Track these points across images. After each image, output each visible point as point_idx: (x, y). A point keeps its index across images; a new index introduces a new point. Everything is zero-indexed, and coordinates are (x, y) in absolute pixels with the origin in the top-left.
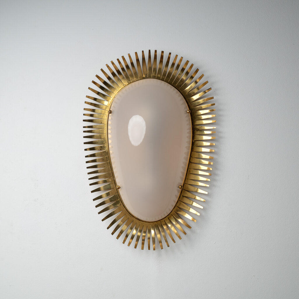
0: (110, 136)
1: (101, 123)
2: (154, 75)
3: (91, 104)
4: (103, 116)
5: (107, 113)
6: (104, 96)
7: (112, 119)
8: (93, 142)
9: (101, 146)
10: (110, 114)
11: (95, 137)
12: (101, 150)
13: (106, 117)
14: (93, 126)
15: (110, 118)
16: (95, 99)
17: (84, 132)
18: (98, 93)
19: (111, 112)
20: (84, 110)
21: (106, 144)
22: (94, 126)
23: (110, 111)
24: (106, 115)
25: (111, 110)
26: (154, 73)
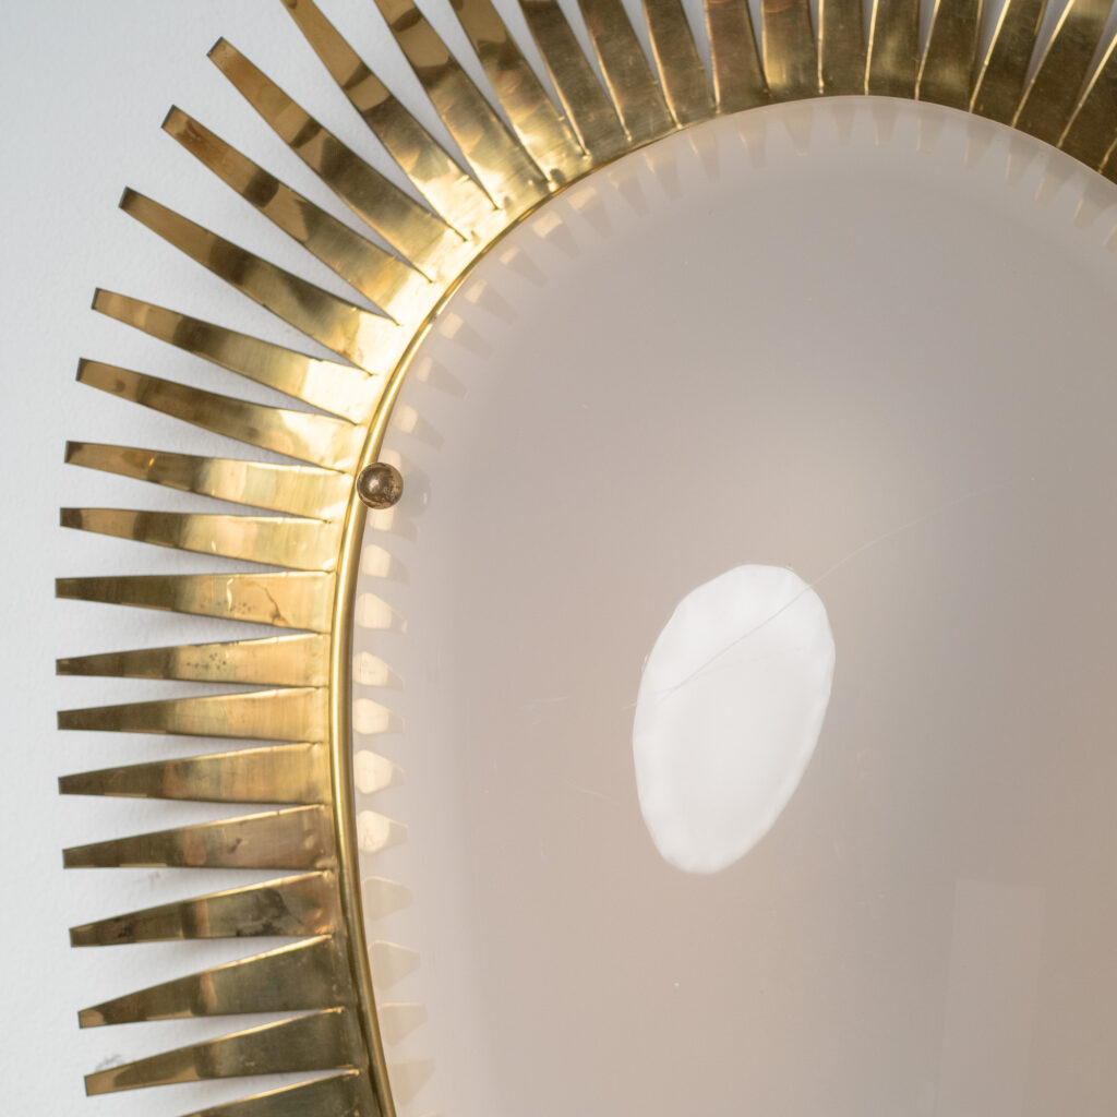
0: (370, 770)
1: (277, 615)
2: (888, 64)
3: (150, 391)
4: (297, 534)
5: (339, 506)
6: (310, 300)
7: (398, 570)
8: (185, 843)
9: (270, 893)
10: (380, 518)
11: (205, 787)
12: (268, 931)
13: (323, 554)
14: (183, 657)
15: (376, 560)
16: (196, 336)
17: (71, 720)
18: (233, 264)
19: (385, 482)
20: (68, 459)
21: (331, 861)
22: (195, 657)
23: (379, 470)
24: (337, 529)
25: (390, 458)
26: (892, 43)
